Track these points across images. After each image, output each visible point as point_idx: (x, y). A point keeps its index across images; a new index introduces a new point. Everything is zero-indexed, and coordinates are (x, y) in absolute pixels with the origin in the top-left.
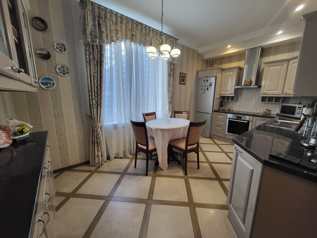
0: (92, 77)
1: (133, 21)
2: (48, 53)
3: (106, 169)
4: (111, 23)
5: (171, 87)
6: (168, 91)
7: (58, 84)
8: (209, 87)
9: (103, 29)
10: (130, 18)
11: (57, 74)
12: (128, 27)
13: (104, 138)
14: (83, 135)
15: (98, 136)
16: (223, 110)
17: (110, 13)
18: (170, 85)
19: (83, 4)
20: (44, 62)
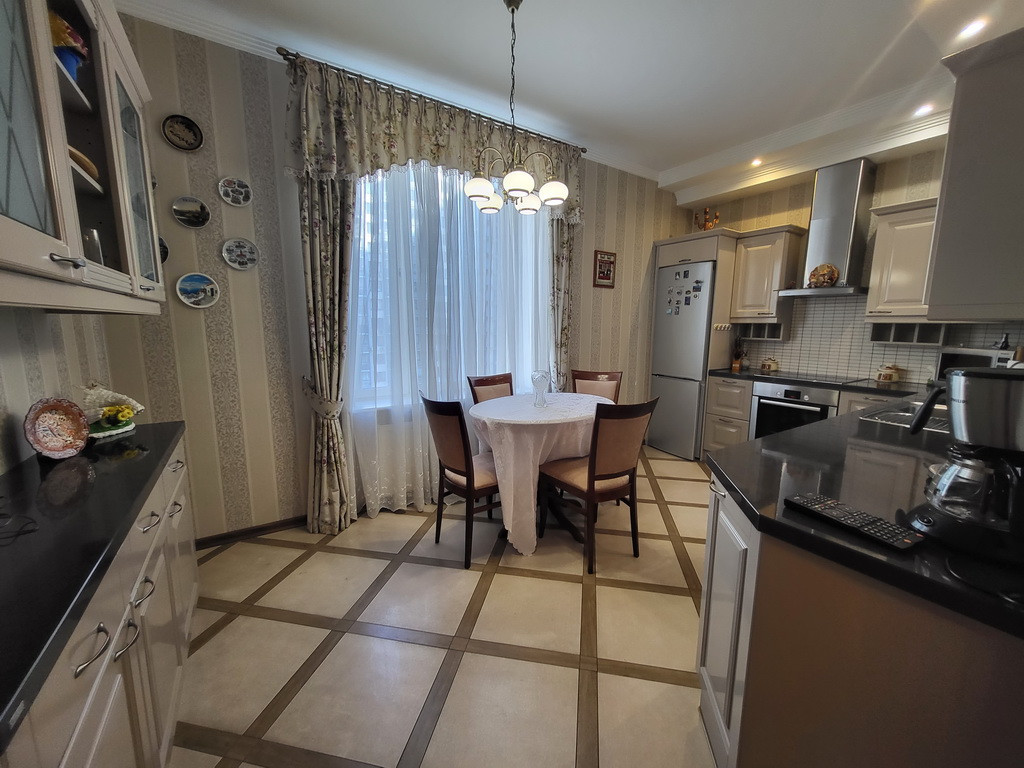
0: (319, 273)
1: (438, 105)
2: (203, 208)
3: (354, 544)
4: (374, 116)
5: (562, 296)
6: (554, 308)
7: (225, 293)
8: (693, 294)
9: (350, 134)
10: (431, 99)
11: (223, 264)
12: (424, 123)
13: (350, 448)
14: (289, 440)
15: (331, 444)
16: (742, 368)
17: (370, 89)
18: (559, 290)
19: (295, 70)
20: (191, 235)
